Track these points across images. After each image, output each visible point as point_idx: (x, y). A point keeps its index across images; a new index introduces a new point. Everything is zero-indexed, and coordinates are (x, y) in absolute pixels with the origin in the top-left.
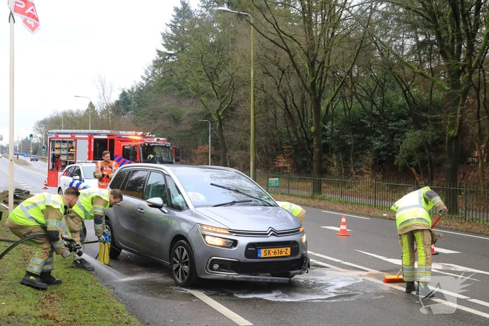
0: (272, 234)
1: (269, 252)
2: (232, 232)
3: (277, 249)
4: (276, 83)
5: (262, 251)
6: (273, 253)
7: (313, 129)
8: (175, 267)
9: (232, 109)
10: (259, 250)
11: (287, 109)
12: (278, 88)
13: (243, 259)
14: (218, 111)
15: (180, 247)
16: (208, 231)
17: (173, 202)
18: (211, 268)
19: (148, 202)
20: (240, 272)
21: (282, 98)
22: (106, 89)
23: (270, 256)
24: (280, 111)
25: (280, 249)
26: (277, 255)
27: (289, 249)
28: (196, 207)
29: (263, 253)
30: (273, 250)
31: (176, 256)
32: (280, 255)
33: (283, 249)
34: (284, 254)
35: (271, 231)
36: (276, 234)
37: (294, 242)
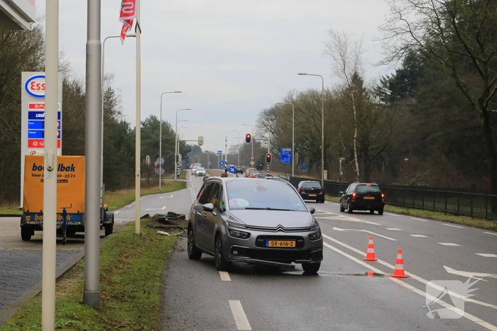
0: (280, 230)
1: (276, 243)
2: (247, 227)
3: (283, 242)
5: (270, 242)
6: (278, 244)
10: (267, 241)
13: (254, 247)
15: (219, 240)
18: (232, 254)
23: (276, 246)
25: (286, 242)
26: (283, 246)
27: (294, 242)
28: (230, 210)
29: (270, 244)
30: (279, 242)
32: (285, 246)
33: (289, 242)
34: (289, 246)
35: (280, 227)
37: (301, 238)
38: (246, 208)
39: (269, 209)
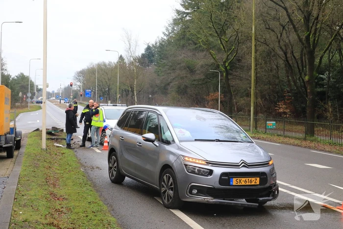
0: (244, 166)
1: (240, 181)
2: (208, 163)
3: (247, 179)
4: (277, 38)
5: (234, 179)
6: (243, 181)
7: (307, 78)
8: (163, 190)
9: (239, 61)
10: (231, 179)
11: (287, 61)
12: (279, 42)
13: (217, 185)
14: (225, 62)
15: (168, 175)
16: (189, 161)
17: (163, 137)
18: (191, 192)
19: (143, 137)
20: (215, 197)
21: (282, 50)
22: (131, 44)
23: (241, 184)
24: (281, 62)
25: (250, 179)
26: (247, 184)
27: (258, 179)
28: (180, 141)
29: (234, 181)
30: (243, 179)
31: (164, 181)
32: (250, 184)
33: (253, 179)
34: (253, 183)
35: (243, 163)
36: (247, 165)
37: (263, 174)
38: (196, 140)
39: (219, 141)
